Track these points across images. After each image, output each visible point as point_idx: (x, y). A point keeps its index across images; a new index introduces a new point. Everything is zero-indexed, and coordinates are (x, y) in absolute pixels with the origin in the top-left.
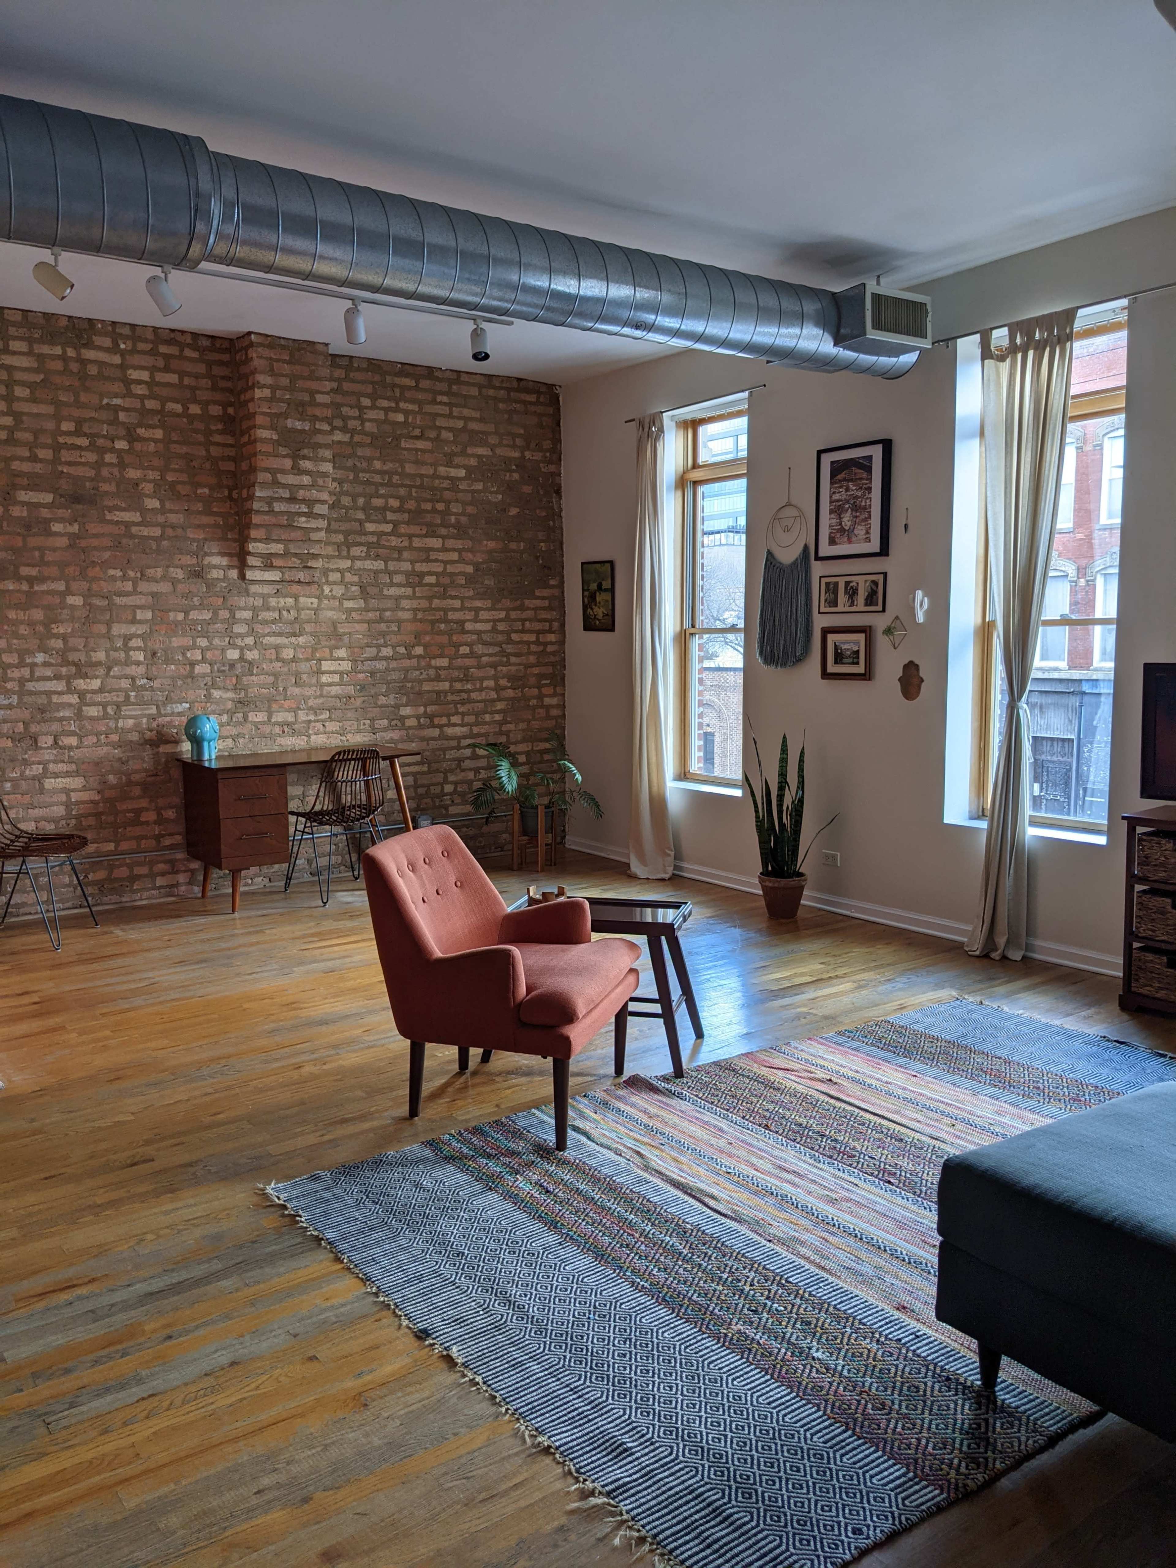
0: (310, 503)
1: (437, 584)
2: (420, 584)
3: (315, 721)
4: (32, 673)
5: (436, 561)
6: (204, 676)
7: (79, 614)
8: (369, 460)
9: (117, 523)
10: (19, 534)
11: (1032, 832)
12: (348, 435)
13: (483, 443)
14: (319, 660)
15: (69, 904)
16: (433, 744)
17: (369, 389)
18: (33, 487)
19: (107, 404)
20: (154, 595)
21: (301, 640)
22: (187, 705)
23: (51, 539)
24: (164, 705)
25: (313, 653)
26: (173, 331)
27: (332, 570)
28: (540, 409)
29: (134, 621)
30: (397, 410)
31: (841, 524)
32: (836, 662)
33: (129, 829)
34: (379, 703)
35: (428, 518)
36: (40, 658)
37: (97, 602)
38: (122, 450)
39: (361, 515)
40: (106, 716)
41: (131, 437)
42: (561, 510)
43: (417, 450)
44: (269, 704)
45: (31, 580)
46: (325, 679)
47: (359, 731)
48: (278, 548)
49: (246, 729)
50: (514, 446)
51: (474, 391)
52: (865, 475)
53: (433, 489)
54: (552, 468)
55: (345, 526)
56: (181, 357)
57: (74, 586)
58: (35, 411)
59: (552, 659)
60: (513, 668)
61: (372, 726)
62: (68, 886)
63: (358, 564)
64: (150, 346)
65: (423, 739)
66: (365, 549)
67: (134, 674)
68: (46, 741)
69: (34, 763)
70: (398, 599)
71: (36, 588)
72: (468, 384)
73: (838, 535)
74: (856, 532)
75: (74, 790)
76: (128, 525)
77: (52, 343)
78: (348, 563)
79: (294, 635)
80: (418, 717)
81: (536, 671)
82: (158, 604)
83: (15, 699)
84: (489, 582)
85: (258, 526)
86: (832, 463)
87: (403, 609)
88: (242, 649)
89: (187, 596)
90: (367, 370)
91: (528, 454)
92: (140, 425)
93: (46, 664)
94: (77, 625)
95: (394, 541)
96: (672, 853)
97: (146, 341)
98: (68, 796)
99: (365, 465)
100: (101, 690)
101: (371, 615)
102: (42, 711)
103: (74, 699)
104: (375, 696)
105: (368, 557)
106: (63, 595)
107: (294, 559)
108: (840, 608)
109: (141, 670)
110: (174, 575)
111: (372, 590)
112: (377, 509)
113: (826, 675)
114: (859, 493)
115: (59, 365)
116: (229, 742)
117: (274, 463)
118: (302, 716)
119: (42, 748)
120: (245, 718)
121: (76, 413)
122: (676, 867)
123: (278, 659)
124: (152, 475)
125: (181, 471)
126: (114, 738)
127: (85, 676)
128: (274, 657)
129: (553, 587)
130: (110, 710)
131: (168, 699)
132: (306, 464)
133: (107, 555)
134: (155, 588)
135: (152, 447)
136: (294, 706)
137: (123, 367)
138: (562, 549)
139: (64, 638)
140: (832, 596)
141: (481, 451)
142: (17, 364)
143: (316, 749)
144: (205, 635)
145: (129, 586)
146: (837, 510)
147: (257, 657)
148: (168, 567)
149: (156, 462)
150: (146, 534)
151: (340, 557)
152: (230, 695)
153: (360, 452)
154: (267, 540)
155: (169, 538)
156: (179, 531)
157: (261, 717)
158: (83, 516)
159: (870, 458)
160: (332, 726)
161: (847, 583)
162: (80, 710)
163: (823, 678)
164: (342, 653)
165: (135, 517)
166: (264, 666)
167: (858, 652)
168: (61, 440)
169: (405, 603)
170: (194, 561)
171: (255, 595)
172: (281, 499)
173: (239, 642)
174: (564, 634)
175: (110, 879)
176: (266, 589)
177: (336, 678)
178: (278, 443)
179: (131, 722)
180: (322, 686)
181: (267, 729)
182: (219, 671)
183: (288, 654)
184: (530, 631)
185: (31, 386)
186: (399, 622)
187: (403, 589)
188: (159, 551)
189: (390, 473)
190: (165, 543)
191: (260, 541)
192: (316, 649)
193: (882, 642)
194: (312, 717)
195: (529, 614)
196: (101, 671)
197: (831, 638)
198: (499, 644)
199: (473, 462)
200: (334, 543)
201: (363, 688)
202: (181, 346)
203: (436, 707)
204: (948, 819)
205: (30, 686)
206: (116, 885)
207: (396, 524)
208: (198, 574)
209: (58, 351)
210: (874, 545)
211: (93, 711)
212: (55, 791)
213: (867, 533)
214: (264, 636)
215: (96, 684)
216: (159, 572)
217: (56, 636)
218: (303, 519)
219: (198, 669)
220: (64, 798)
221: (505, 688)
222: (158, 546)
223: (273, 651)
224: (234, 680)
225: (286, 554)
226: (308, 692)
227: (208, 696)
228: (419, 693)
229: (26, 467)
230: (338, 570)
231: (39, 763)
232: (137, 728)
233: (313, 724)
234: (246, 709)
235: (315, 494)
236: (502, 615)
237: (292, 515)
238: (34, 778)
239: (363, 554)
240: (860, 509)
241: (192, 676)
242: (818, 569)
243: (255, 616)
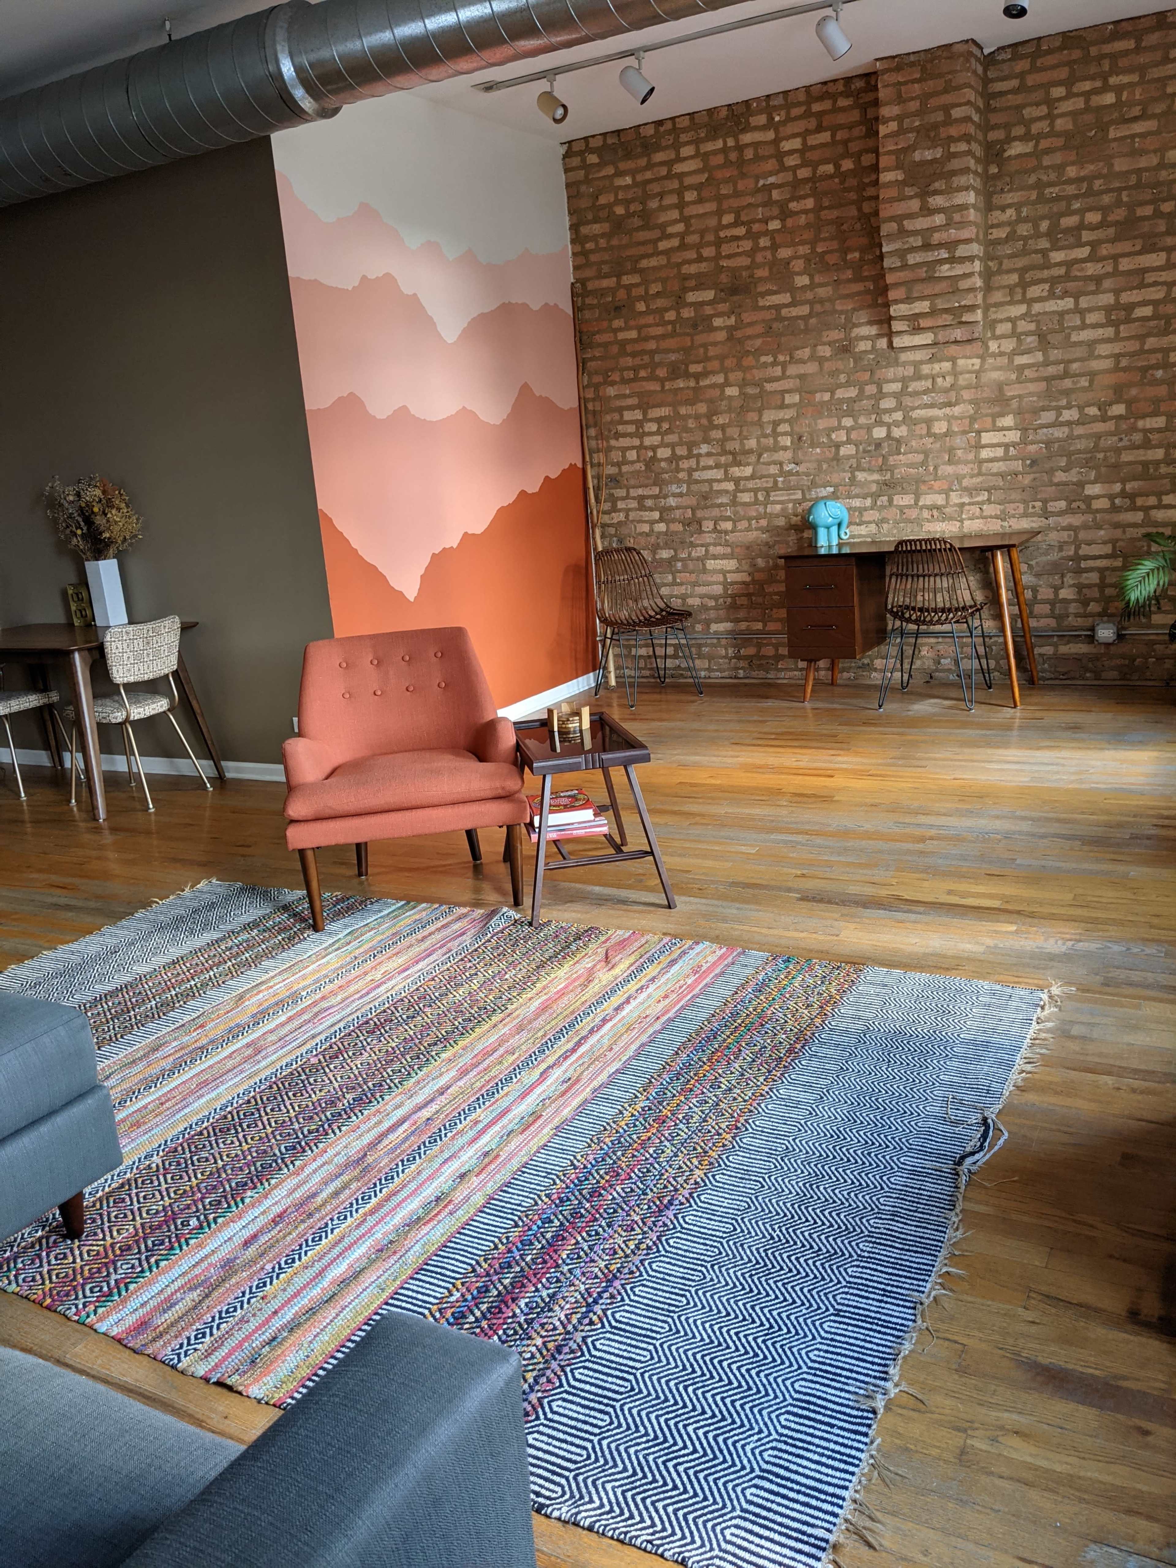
0: (952, 245)
1: (1155, 317)
2: (1128, 320)
3: (970, 504)
4: (698, 463)
5: (1155, 284)
6: (849, 457)
7: (736, 404)
8: (1060, 168)
9: (770, 308)
10: (688, 334)
12: (1031, 144)
14: (979, 432)
15: (726, 674)
16: (1132, 533)
17: (1063, 73)
18: (700, 287)
19: (764, 185)
20: (802, 377)
21: (957, 410)
22: (832, 489)
23: (712, 334)
24: (809, 489)
25: (971, 424)
26: (825, 83)
27: (1001, 321)
29: (782, 406)
30: (1105, 88)
33: (775, 610)
34: (1056, 480)
35: (1146, 227)
36: (704, 449)
37: (750, 390)
38: (775, 231)
39: (1044, 244)
40: (756, 502)
41: (785, 214)
43: (1133, 137)
44: (916, 486)
45: (697, 377)
46: (985, 454)
47: (1025, 515)
48: (923, 306)
49: (892, 514)
53: (1158, 184)
55: (1020, 263)
56: (835, 110)
57: (732, 377)
58: (701, 211)
61: (1044, 508)
62: (725, 657)
63: (1037, 308)
64: (803, 108)
65: (1116, 526)
66: (1047, 286)
67: (781, 459)
68: (708, 525)
69: (698, 546)
70: (1091, 344)
71: (701, 384)
75: (729, 572)
76: (778, 308)
77: (714, 139)
78: (1022, 309)
79: (950, 404)
80: (1111, 497)
82: (805, 386)
83: (684, 488)
85: (896, 285)
87: (1100, 357)
88: (889, 426)
89: (834, 374)
90: (1061, 49)
92: (792, 199)
93: (709, 454)
94: (733, 415)
95: (1091, 269)
97: (799, 104)
98: (725, 576)
99: (1053, 176)
100: (752, 477)
101: (1051, 370)
102: (705, 498)
103: (730, 486)
104: (1051, 472)
105: (1052, 295)
106: (722, 387)
107: (944, 316)
109: (789, 454)
110: (822, 354)
111: (1054, 339)
112: (1067, 231)
115: (719, 159)
116: (873, 528)
117: (900, 208)
118: (955, 498)
119: (705, 532)
120: (891, 501)
121: (735, 203)
123: (929, 434)
124: (804, 250)
125: (832, 239)
126: (764, 523)
127: (739, 464)
128: (924, 432)
130: (761, 497)
131: (814, 484)
132: (937, 201)
133: (758, 342)
134: (802, 369)
135: (802, 220)
136: (946, 487)
137: (776, 141)
139: (723, 428)
142: (686, 170)
143: (970, 536)
144: (850, 413)
145: (778, 371)
147: (905, 434)
148: (815, 346)
149: (808, 235)
150: (794, 314)
151: (1011, 303)
152: (876, 477)
153: (1047, 161)
154: (908, 300)
155: (818, 314)
156: (828, 306)
157: (906, 500)
158: (740, 306)
160: (989, 509)
162: (735, 497)
164: (1008, 421)
165: (786, 298)
166: (914, 443)
168: (722, 234)
169: (1104, 349)
170: (842, 335)
171: (905, 364)
172: (913, 249)
173: (886, 418)
175: (758, 656)
176: (918, 355)
177: (1000, 452)
178: (904, 183)
179: (778, 507)
180: (981, 462)
181: (913, 514)
182: (865, 451)
183: (940, 427)
185: (699, 187)
186: (1092, 375)
187: (1100, 331)
188: (807, 331)
189: (1089, 179)
190: (813, 321)
191: (902, 301)
192: (975, 420)
194: (966, 500)
196: (753, 458)
200: (1004, 287)
201: (1034, 463)
202: (833, 97)
203: (1140, 482)
205: (696, 475)
206: (764, 662)
207: (1094, 245)
208: (845, 349)
209: (719, 144)
211: (746, 497)
212: (715, 571)
214: (913, 409)
215: (748, 471)
216: (806, 353)
217: (716, 427)
218: (947, 266)
219: (843, 451)
220: (720, 578)
222: (806, 325)
223: (924, 425)
224: (880, 460)
225: (933, 312)
226: (963, 469)
227: (853, 478)
228: (1116, 466)
229: (693, 269)
230: (1009, 319)
231: (702, 545)
232: (784, 513)
233: (967, 507)
234: (891, 491)
235: (953, 234)
237: (932, 265)
238: (698, 559)
239: (1045, 294)
241: (837, 458)
243: (905, 387)
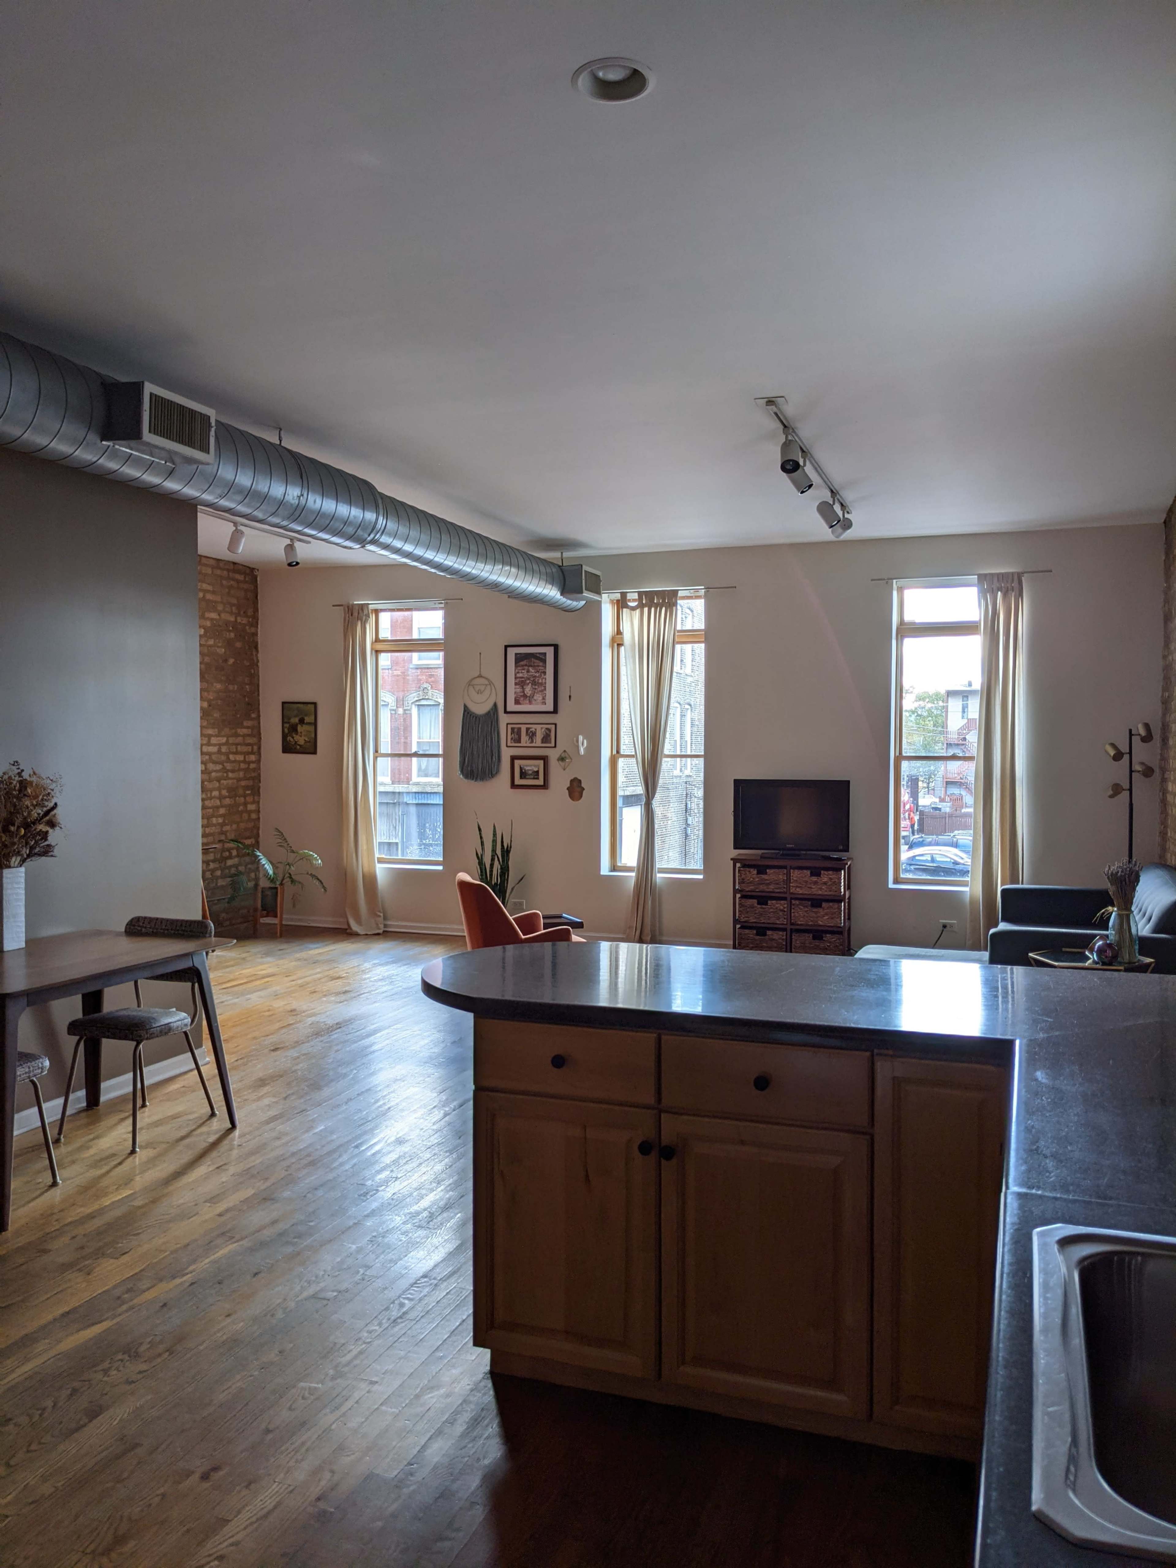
11: (659, 875)
13: (214, 609)
28: (246, 586)
31: (524, 692)
32: (521, 778)
42: (258, 661)
50: (231, 613)
51: (209, 571)
52: (541, 664)
54: (253, 630)
59: (253, 774)
60: (230, 781)
72: (206, 565)
73: (522, 699)
74: (535, 698)
81: (243, 783)
84: (216, 715)
86: (516, 654)
91: (239, 620)
96: (382, 915)
108: (523, 744)
113: (513, 786)
114: (537, 675)
122: (385, 926)
129: (252, 719)
138: (259, 691)
140: (517, 736)
141: (213, 615)
146: (521, 683)
159: (545, 654)
161: (528, 729)
163: (511, 788)
167: (538, 772)
174: (260, 754)
184: (241, 753)
193: (555, 766)
195: (240, 740)
197: (517, 763)
198: (222, 763)
199: (208, 624)
204: (602, 873)
210: (550, 707)
213: (544, 699)
221: (225, 797)
236: (224, 740)
240: (538, 685)
242: (504, 720)
